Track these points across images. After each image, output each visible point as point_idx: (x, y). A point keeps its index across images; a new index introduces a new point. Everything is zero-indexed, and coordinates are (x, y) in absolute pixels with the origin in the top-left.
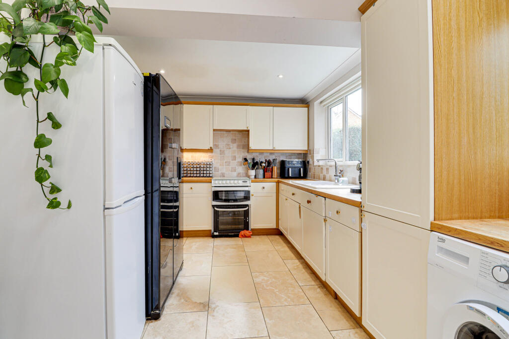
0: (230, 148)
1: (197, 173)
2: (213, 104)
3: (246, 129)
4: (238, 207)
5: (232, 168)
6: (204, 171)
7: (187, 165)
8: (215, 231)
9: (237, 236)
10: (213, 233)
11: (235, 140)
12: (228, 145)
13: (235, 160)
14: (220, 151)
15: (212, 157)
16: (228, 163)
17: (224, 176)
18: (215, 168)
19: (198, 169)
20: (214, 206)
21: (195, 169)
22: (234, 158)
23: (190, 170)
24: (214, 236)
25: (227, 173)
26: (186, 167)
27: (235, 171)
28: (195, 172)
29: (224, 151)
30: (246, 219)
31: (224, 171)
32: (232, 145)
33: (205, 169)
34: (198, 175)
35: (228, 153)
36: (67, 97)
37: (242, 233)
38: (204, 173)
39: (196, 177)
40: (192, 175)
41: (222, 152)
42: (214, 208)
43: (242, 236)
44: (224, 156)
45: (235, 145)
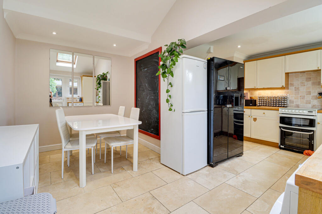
0: (304, 85)
1: (273, 104)
2: (285, 55)
3: (317, 69)
4: (302, 130)
5: (306, 101)
6: (279, 102)
7: (266, 98)
8: (281, 144)
9: (302, 153)
10: (280, 146)
11: (310, 78)
12: (303, 83)
13: (310, 94)
14: (295, 88)
15: (288, 93)
16: (303, 97)
17: (299, 107)
18: (290, 100)
19: (275, 101)
20: (280, 127)
21: (272, 101)
22: (309, 93)
23: (269, 102)
24: (281, 148)
25: (302, 104)
26: (266, 100)
27: (310, 104)
28: (272, 103)
29: (298, 88)
30: (311, 142)
31: (299, 103)
32: (306, 83)
33: (280, 101)
34: (275, 105)
35: (303, 90)
36: (173, 77)
37: (306, 151)
38: (279, 104)
39: (273, 106)
40: (270, 105)
41: (297, 89)
42: (281, 128)
43: (307, 154)
44: (299, 92)
45: (310, 83)
